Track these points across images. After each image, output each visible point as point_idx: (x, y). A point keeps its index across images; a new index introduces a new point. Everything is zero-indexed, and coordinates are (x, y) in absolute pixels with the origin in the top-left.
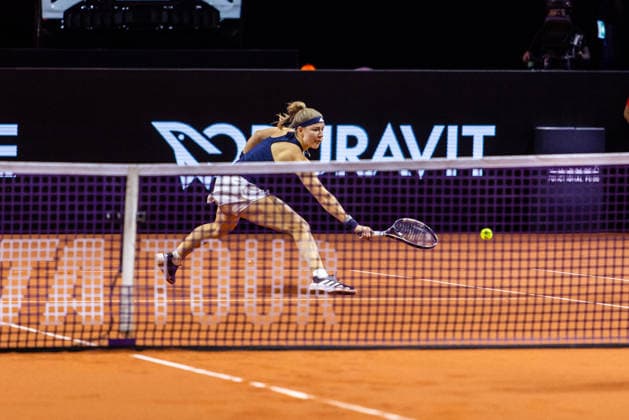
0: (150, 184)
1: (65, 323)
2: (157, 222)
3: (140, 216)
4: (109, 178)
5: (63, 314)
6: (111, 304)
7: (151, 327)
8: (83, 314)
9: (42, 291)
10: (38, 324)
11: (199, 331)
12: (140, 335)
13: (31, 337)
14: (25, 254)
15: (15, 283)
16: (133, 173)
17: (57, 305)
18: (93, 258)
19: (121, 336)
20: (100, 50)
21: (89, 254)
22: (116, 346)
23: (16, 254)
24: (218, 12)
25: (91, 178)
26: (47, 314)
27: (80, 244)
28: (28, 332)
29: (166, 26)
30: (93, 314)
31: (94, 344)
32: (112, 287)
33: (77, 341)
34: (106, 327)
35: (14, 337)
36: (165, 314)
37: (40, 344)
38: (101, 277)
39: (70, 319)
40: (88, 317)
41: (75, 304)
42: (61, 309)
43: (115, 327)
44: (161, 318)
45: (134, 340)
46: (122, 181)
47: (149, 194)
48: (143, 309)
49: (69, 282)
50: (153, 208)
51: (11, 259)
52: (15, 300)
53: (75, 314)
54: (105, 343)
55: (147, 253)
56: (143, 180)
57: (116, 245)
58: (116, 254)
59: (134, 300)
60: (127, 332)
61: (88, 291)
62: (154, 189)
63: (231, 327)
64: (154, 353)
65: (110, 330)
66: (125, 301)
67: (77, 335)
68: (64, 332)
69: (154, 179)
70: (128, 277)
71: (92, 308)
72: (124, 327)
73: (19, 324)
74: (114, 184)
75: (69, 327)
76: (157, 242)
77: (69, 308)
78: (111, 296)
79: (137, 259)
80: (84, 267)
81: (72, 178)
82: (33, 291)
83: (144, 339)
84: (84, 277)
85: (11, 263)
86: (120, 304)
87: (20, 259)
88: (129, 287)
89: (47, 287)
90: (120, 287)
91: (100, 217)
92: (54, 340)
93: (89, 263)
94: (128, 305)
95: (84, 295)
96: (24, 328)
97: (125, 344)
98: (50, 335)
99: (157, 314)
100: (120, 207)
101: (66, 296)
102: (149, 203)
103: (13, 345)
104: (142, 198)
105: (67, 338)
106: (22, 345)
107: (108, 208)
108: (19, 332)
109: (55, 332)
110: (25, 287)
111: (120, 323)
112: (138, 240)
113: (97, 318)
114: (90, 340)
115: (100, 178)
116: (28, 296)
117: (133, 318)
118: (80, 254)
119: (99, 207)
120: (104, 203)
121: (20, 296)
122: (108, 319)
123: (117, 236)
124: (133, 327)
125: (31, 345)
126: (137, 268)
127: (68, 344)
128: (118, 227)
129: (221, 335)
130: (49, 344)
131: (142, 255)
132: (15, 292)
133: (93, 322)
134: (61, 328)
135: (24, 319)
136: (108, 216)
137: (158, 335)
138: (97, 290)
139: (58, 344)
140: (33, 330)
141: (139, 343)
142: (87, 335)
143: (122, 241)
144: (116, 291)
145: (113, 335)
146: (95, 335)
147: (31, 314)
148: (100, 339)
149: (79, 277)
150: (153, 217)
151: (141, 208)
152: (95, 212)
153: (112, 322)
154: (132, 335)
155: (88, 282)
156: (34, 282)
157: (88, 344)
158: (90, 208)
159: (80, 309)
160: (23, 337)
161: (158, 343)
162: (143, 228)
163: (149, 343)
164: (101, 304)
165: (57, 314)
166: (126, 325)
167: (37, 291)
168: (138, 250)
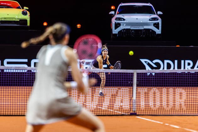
0: (139, 75)
1: (119, 109)
2: (141, 84)
3: (137, 83)
4: (129, 73)
5: (119, 106)
6: (130, 104)
7: (140, 110)
8: (124, 107)
9: (114, 101)
11: (152, 111)
12: (138, 112)
13: (111, 112)
14: (109, 92)
15: (107, 99)
16: (135, 72)
17: (117, 104)
19: (133, 112)
21: (125, 92)
22: (132, 114)
24: (155, 32)
25: (125, 73)
26: (115, 107)
27: (123, 90)
28: (110, 111)
29: (143, 36)
30: (126, 106)
31: (127, 114)
32: (131, 100)
33: (122, 113)
34: (129, 110)
35: (107, 112)
36: (144, 107)
37: (113, 114)
38: (128, 97)
39: (121, 108)
40: (125, 108)
41: (122, 104)
42: (118, 105)
43: (132, 110)
44: (143, 108)
45: (136, 113)
46: (132, 74)
47: (139, 77)
48: (138, 106)
49: (120, 99)
50: (140, 81)
51: (106, 93)
52: (107, 103)
53: (122, 106)
54: (129, 114)
55: (139, 92)
56: (138, 74)
57: (131, 90)
58: (131, 92)
59: (136, 103)
60: (135, 111)
61: (125, 101)
62: (140, 76)
63: (160, 110)
64: (141, 116)
65: (130, 111)
66: (134, 103)
67: (122, 112)
68: (119, 111)
69: (140, 73)
70: (134, 97)
71: (126, 105)
72: (134, 110)
74: (130, 75)
75: (120, 110)
76: (141, 89)
77: (120, 105)
78: (130, 102)
79: (137, 93)
80: (124, 95)
81: (120, 73)
82: (111, 101)
83: (139, 113)
85: (106, 94)
86: (133, 104)
87: (108, 93)
88: (135, 100)
89: (115, 100)
90: (133, 100)
91: (127, 83)
92: (117, 113)
94: (135, 105)
95: (124, 102)
96: (109, 110)
97: (134, 114)
98: (116, 111)
100: (132, 80)
101: (119, 102)
102: (139, 79)
103: (107, 114)
104: (137, 78)
105: (120, 112)
106: (109, 114)
107: (129, 81)
109: (117, 111)
110: (109, 100)
111: (133, 109)
112: (137, 89)
113: (127, 107)
114: (126, 113)
115: (127, 73)
116: (110, 102)
117: (136, 108)
118: (123, 92)
119: (127, 81)
120: (128, 79)
122: (130, 108)
123: (131, 87)
124: (136, 110)
125: (111, 114)
126: (137, 95)
127: (120, 114)
128: (131, 85)
129: (157, 112)
130: (116, 114)
132: (107, 101)
134: (118, 110)
135: (109, 108)
136: (129, 83)
137: (142, 112)
138: (127, 101)
139: (118, 114)
140: (112, 110)
141: (138, 114)
142: (125, 112)
143: (133, 89)
144: (132, 101)
145: (131, 112)
146: (127, 112)
147: (111, 106)
148: (128, 113)
149: (123, 98)
150: (140, 83)
151: (137, 81)
153: (131, 109)
154: (136, 112)
155: (125, 99)
156: (111, 99)
158: (125, 81)
159: (123, 105)
160: (109, 112)
161: (142, 114)
162: (138, 85)
163: (140, 114)
164: (128, 104)
165: (117, 106)
166: (134, 109)
167: (112, 101)
168: (137, 91)
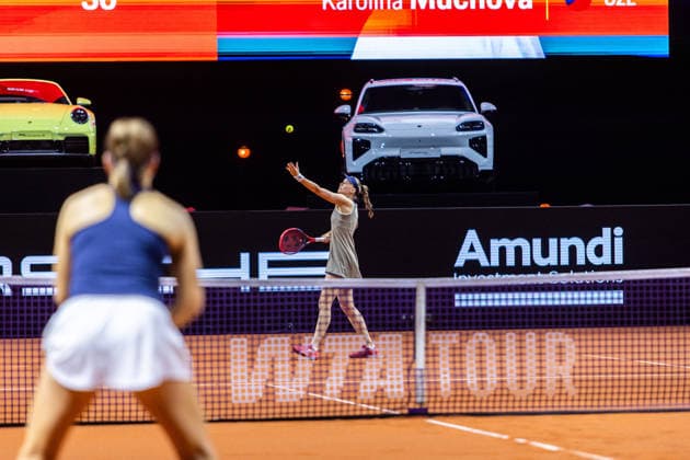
0: (433, 293)
1: (376, 397)
2: (440, 321)
3: (427, 317)
4: (403, 290)
5: (374, 390)
6: (408, 383)
7: (439, 399)
8: (388, 390)
9: (358, 374)
10: (355, 398)
12: (431, 405)
13: (351, 408)
14: (344, 347)
15: (337, 368)
16: (421, 285)
17: (369, 383)
18: (394, 349)
19: (418, 407)
20: (390, 195)
21: (391, 345)
22: (413, 413)
23: (337, 347)
24: (476, 166)
25: (390, 290)
26: (362, 391)
27: (384, 339)
28: (348, 405)
29: (439, 176)
30: (396, 390)
31: (397, 412)
32: (409, 370)
33: (385, 411)
34: (406, 400)
35: (338, 408)
36: (448, 389)
37: (358, 413)
38: (400, 363)
39: (379, 394)
40: (392, 393)
41: (382, 383)
42: (372, 387)
43: (413, 399)
44: (446, 392)
45: (426, 409)
46: (413, 291)
47: (433, 301)
48: (432, 386)
49: (377, 366)
50: (437, 311)
51: (334, 350)
52: (338, 381)
53: (382, 390)
54: (406, 411)
55: (434, 345)
56: (429, 290)
57: (411, 339)
58: (411, 346)
59: (425, 380)
60: (421, 403)
61: (391, 373)
62: (437, 297)
64: (441, 418)
65: (408, 403)
66: (419, 380)
67: (385, 406)
68: (375, 404)
69: (437, 289)
70: (420, 362)
71: (395, 386)
72: (419, 399)
73: (342, 398)
74: (407, 294)
75: (379, 400)
76: (441, 336)
77: (378, 386)
78: (408, 376)
79: (427, 349)
80: (389, 355)
81: (377, 290)
82: (351, 374)
83: (434, 408)
84: (388, 363)
85: (334, 354)
86: (415, 383)
87: (341, 350)
88: (421, 370)
89: (361, 371)
90: (415, 370)
91: (397, 318)
92: (368, 410)
93: (391, 353)
94: (422, 386)
95: (389, 377)
96: (345, 401)
97: (420, 412)
98: (365, 406)
99: (443, 390)
100: (412, 310)
101: (375, 377)
102: (433, 307)
103: (338, 414)
104: (429, 304)
105: (378, 408)
106: (344, 414)
107: (404, 311)
108: (342, 405)
109: (369, 404)
110: (344, 371)
111: (416, 396)
112: (427, 335)
113: (399, 392)
114: (395, 409)
115: (397, 290)
116: (348, 378)
117: (426, 393)
118: (384, 345)
119: (397, 311)
120: (400, 308)
121: (341, 378)
122: (407, 394)
123: (411, 333)
124: (425, 399)
125: (351, 414)
126: (427, 356)
127: (378, 413)
128: (410, 326)
130: (365, 413)
131: (430, 346)
132: (338, 375)
133: (396, 395)
134: (372, 401)
135: (345, 395)
136: (404, 317)
137: (445, 405)
138: (398, 373)
139: (371, 413)
140: (352, 403)
141: (431, 411)
142: (392, 406)
143: (414, 335)
144: (412, 373)
145: (411, 406)
146: (398, 406)
147: (350, 391)
148: (401, 408)
149: (385, 363)
150: (437, 318)
151: (428, 311)
152: (394, 315)
153: (410, 396)
154: (425, 406)
155: (391, 367)
156: (351, 367)
157: (393, 412)
158: (390, 311)
159: (386, 386)
160: (345, 408)
161: (444, 411)
162: (430, 327)
163: (438, 411)
164: (402, 382)
165: (369, 390)
166: (421, 397)
167: (353, 377)
168: (427, 342)
